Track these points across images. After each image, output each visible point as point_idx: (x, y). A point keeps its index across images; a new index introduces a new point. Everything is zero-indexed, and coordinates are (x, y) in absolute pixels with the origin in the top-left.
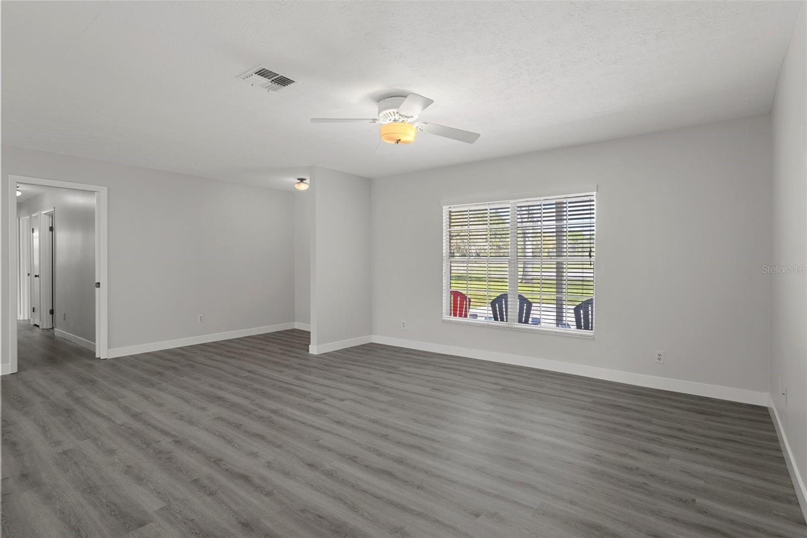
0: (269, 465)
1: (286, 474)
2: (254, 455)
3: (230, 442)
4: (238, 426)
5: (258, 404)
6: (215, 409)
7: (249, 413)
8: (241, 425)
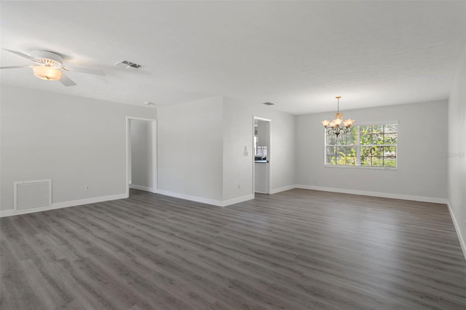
0: (133, 227)
1: (129, 226)
2: (138, 230)
3: (149, 234)
4: (145, 241)
5: (130, 257)
6: (160, 252)
7: (138, 249)
8: (143, 241)
